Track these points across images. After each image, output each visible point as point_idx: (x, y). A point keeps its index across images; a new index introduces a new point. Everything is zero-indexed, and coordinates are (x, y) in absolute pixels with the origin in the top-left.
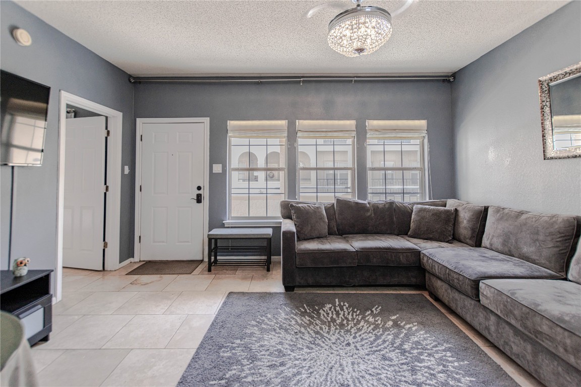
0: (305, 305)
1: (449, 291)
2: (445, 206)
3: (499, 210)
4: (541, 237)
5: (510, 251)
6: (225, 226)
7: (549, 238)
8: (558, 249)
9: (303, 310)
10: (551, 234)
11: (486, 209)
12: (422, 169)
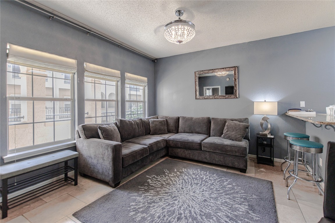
0: (139, 187)
1: (185, 151)
2: (158, 118)
3: (184, 118)
4: (202, 125)
5: (192, 132)
6: (5, 162)
7: (204, 125)
8: (206, 128)
9: (144, 189)
10: (204, 123)
11: (179, 118)
12: (144, 102)
